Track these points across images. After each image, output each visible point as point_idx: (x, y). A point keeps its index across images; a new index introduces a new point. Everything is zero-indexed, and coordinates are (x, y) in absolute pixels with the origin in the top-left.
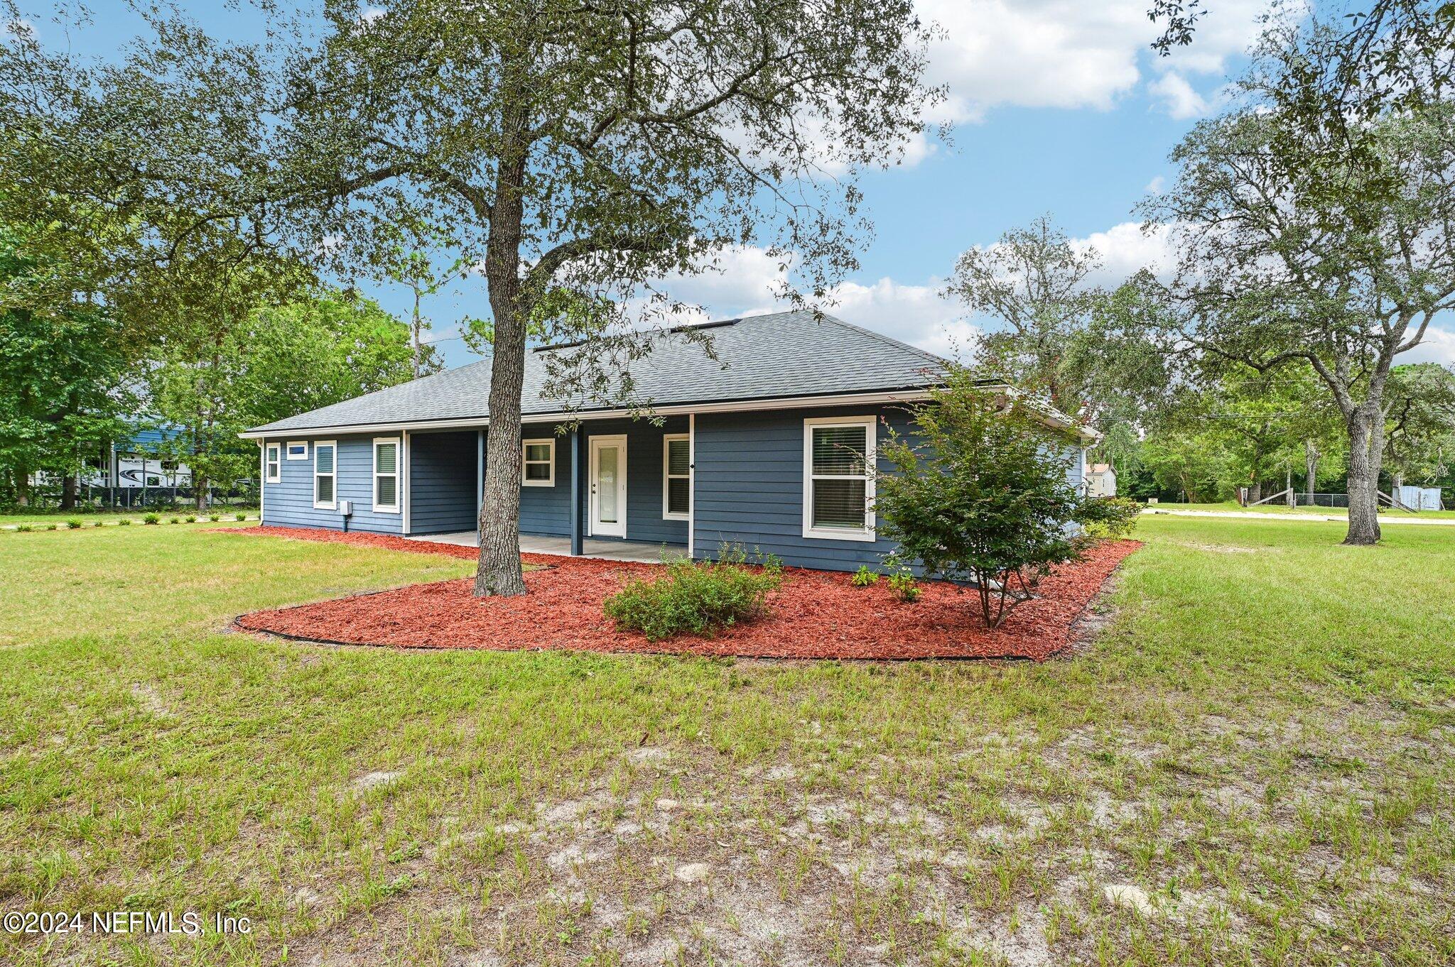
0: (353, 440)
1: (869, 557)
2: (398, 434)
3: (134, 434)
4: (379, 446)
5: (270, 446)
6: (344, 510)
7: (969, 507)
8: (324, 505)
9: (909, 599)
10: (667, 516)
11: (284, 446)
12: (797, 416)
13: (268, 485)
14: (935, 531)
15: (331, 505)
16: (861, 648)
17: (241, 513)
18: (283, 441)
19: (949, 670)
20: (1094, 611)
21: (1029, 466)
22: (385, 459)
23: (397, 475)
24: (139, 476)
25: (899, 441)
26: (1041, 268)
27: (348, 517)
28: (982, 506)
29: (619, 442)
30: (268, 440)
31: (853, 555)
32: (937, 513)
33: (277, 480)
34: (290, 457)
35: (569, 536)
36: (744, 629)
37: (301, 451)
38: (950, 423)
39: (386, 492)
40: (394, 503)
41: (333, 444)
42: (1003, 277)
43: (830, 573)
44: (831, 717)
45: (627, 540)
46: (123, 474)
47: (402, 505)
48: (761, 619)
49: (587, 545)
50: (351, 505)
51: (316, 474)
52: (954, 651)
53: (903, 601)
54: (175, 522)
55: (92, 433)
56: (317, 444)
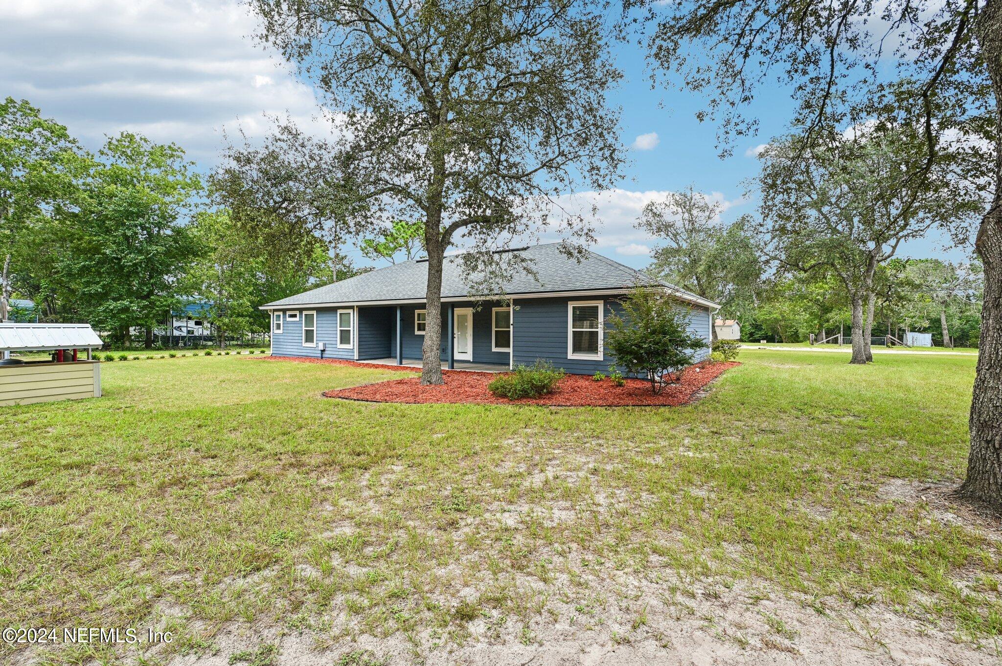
0: (326, 311)
1: (600, 368)
2: (352, 307)
3: (185, 306)
4: (341, 314)
5: (276, 313)
6: (321, 347)
7: (645, 343)
8: (309, 345)
9: (620, 385)
10: (494, 349)
11: (284, 313)
12: (564, 301)
13: (274, 335)
14: (630, 353)
15: (313, 345)
16: (601, 402)
17: (239, 350)
18: (284, 311)
19: (637, 409)
20: (704, 390)
21: (671, 325)
22: (344, 319)
23: (351, 329)
24: (184, 329)
25: (616, 316)
26: (689, 211)
27: (323, 351)
28: (650, 342)
29: (469, 312)
30: (275, 310)
31: (592, 367)
32: (632, 345)
33: (280, 331)
34: (289, 319)
35: (447, 361)
36: (550, 396)
37: (295, 316)
38: (637, 307)
39: (345, 337)
40: (349, 343)
41: (314, 313)
42: (668, 218)
43: (582, 376)
44: (592, 421)
45: (473, 362)
46: (175, 328)
47: (353, 345)
48: (555, 392)
49: (455, 365)
50: (325, 345)
51: (304, 328)
52: (640, 403)
53: (617, 386)
54: (220, 354)
55: (165, 306)
56: (304, 313)
